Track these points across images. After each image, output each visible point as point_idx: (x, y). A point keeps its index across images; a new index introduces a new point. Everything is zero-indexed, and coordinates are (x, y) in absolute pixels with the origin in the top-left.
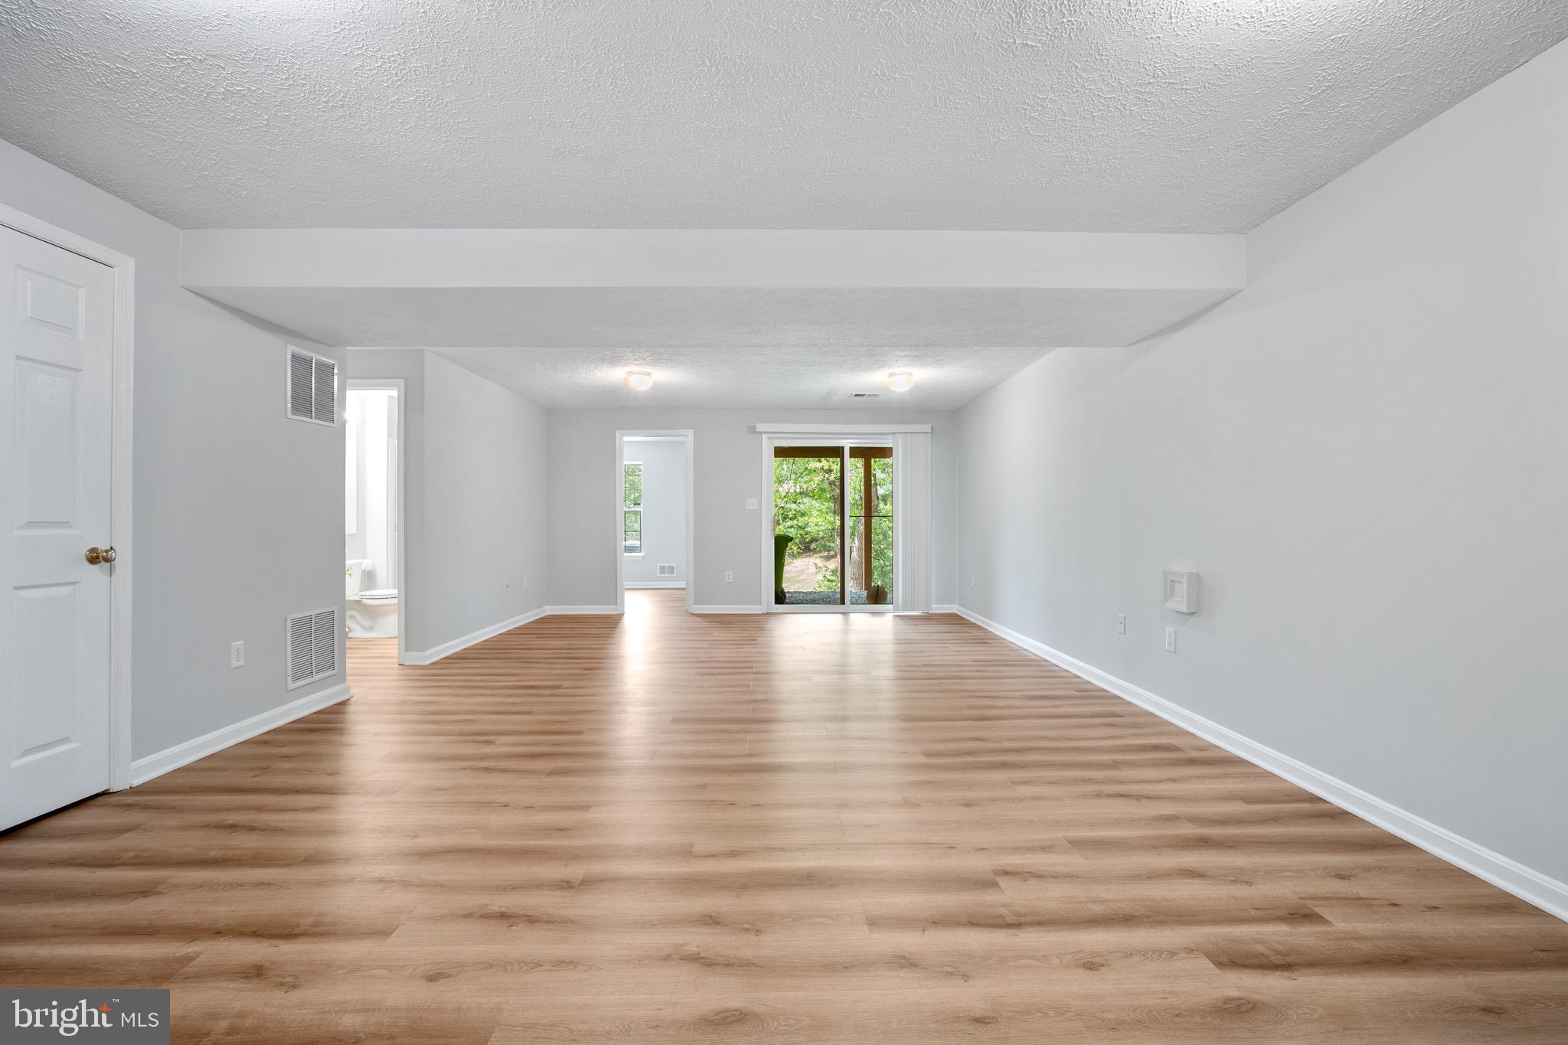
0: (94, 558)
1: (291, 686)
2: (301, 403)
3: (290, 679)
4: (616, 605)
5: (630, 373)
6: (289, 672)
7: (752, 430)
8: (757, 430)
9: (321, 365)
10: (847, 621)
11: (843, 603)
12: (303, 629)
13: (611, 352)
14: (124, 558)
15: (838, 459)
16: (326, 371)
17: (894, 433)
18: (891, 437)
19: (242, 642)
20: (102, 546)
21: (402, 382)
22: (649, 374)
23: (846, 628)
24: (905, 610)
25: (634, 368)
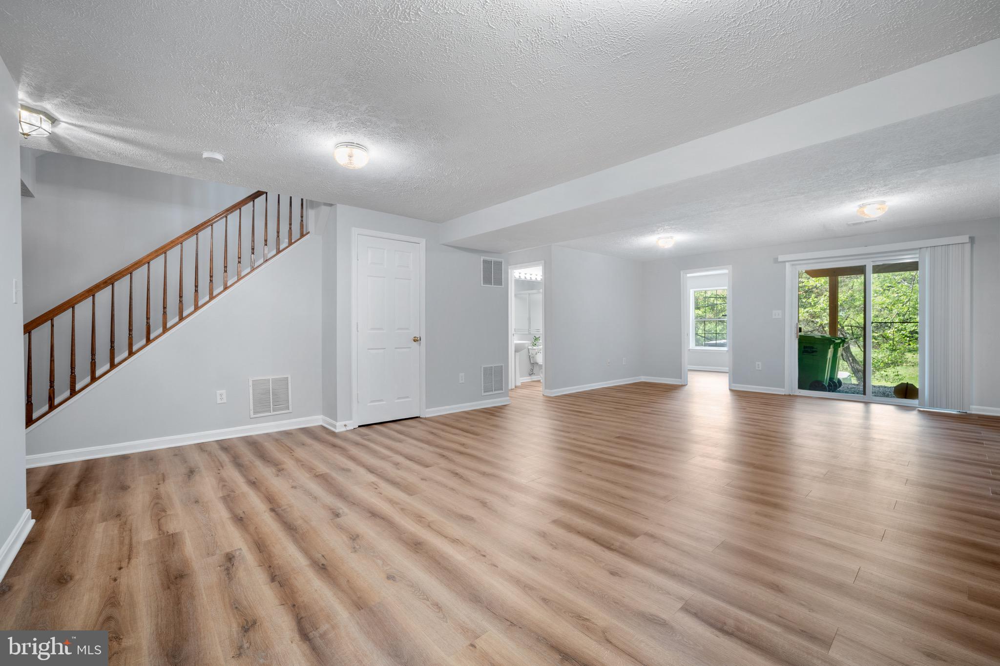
0: (416, 340)
1: (483, 394)
2: (487, 280)
3: (483, 391)
4: (681, 379)
5: (659, 238)
6: (483, 388)
7: (776, 261)
8: (780, 260)
9: (496, 262)
10: (867, 411)
11: (864, 393)
12: (488, 372)
13: (648, 227)
14: (423, 339)
15: (863, 275)
16: (499, 264)
17: (920, 248)
18: (918, 251)
19: (463, 374)
20: (418, 336)
21: (543, 262)
22: (672, 237)
23: (867, 416)
24: (932, 406)
25: (662, 235)
